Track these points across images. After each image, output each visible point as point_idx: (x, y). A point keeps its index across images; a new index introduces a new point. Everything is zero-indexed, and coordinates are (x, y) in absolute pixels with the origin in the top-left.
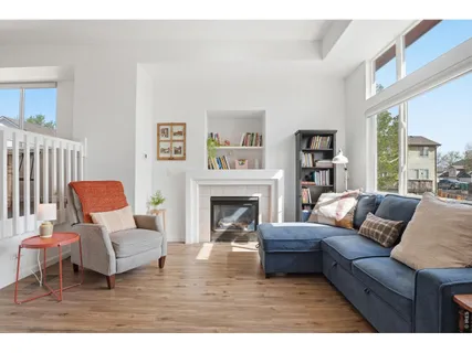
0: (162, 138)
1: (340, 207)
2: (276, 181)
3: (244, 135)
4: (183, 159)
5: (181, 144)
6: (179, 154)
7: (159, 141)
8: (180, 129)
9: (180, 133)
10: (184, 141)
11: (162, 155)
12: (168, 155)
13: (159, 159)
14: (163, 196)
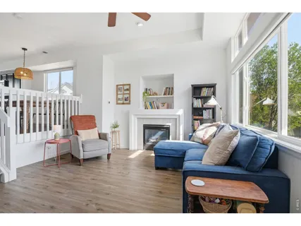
0: (119, 93)
1: (206, 132)
2: (179, 116)
3: (164, 88)
4: (129, 103)
5: (128, 96)
6: (127, 100)
7: (117, 94)
8: (127, 87)
9: (127, 90)
10: (129, 94)
11: (119, 102)
12: (122, 102)
13: (117, 104)
14: (119, 123)
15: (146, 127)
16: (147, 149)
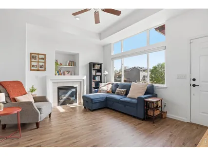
0: (34, 60)
1: (108, 87)
3: (69, 61)
4: (45, 70)
5: (43, 64)
6: (43, 68)
7: (31, 62)
8: (43, 57)
9: (42, 59)
10: (45, 62)
11: (32, 68)
12: (36, 69)
13: (31, 70)
15: (59, 89)
16: (61, 105)
